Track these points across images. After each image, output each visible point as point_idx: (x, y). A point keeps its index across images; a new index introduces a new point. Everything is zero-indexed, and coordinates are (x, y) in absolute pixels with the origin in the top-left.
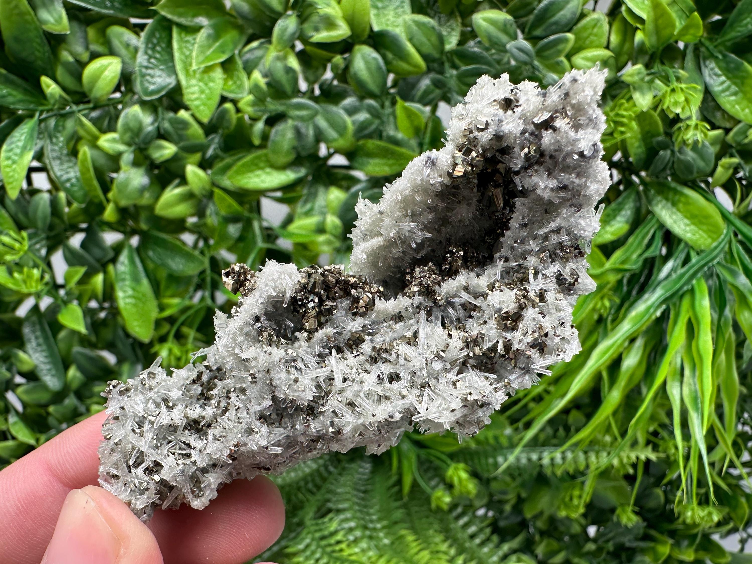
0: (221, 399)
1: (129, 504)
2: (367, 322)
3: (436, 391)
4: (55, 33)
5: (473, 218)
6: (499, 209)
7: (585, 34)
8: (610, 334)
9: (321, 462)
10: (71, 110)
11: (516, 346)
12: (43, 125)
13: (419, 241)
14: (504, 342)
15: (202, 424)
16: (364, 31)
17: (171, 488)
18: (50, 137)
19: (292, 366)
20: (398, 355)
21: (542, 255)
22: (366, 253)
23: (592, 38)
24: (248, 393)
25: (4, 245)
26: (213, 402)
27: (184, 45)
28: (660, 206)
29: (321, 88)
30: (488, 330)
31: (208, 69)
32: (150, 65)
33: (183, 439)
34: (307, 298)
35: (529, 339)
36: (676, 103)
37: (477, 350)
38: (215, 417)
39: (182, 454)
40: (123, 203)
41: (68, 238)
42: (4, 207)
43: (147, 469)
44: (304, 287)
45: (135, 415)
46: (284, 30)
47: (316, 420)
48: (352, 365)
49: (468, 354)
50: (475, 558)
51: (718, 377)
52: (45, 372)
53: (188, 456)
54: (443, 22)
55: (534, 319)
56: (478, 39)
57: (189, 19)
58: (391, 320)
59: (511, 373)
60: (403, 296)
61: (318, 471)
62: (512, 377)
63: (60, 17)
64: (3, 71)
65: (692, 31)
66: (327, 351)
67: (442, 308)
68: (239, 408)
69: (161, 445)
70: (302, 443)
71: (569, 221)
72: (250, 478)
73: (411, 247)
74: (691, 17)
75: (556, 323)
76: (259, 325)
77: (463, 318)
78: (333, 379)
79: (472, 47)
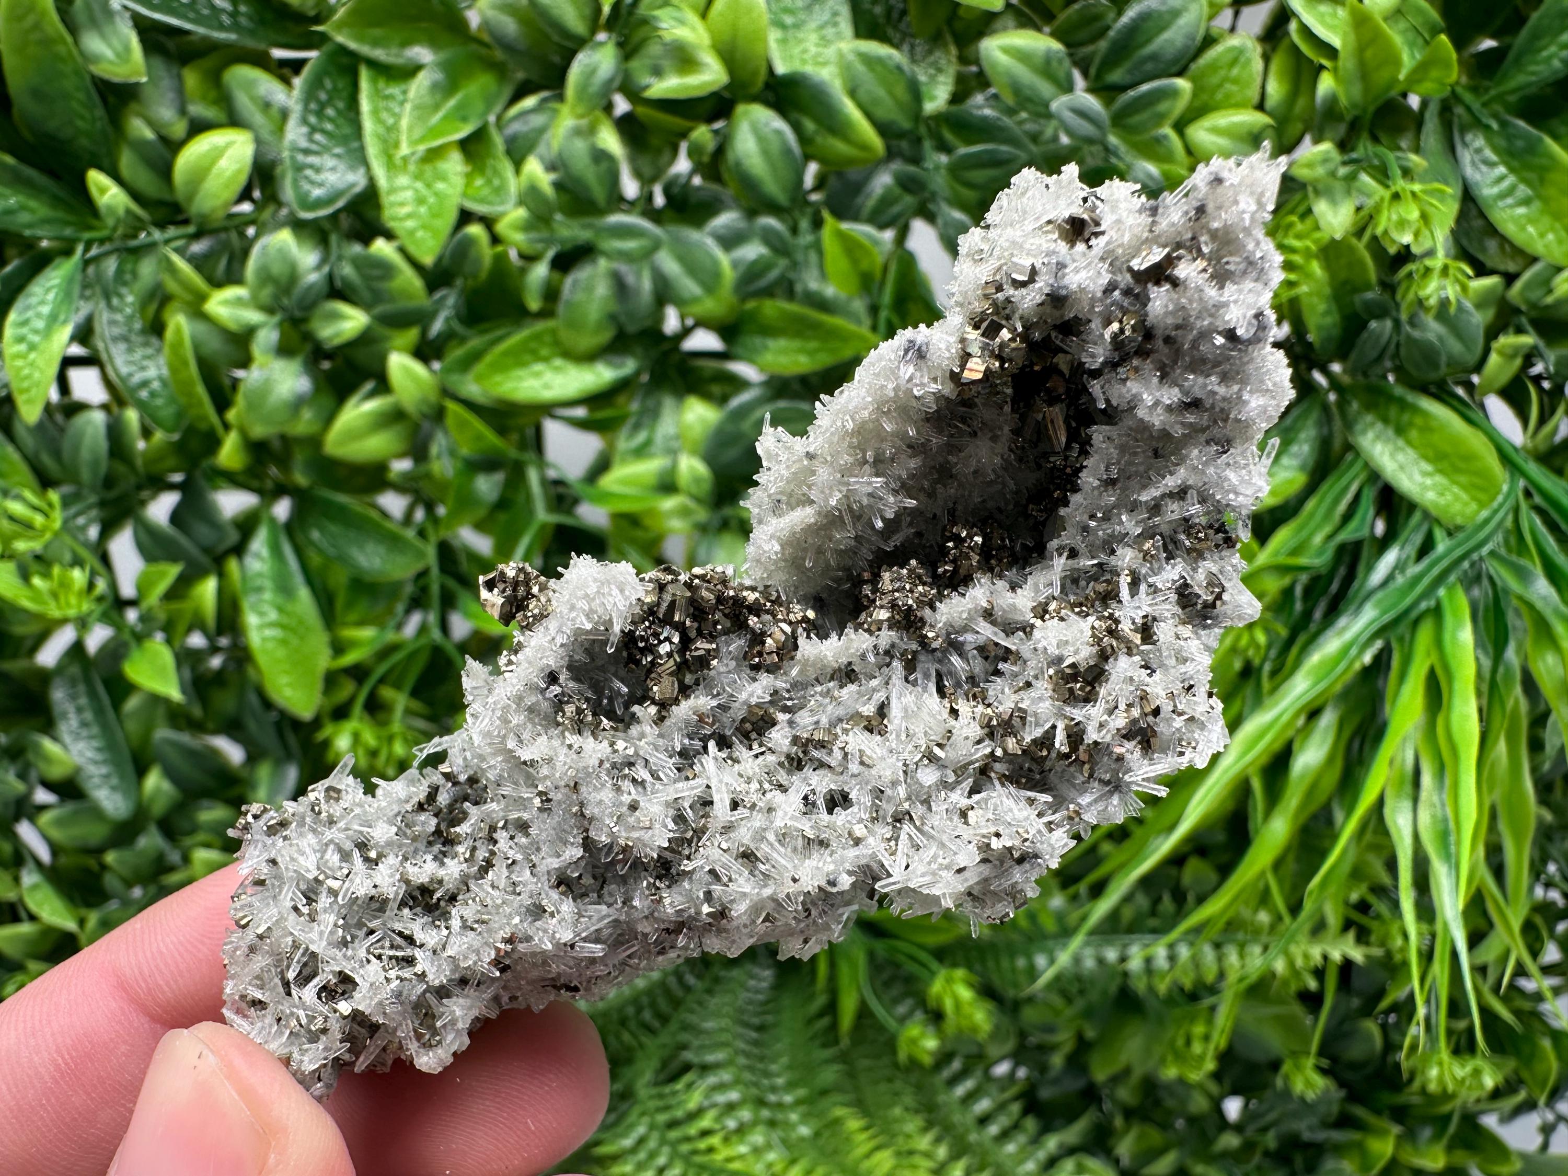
0: (478, 844)
1: (287, 1061)
2: (781, 684)
3: (926, 828)
4: (116, 80)
5: (1005, 469)
6: (1058, 449)
7: (1214, 80)
8: (1267, 702)
10: (149, 239)
11: (1092, 735)
12: (91, 270)
13: (890, 515)
14: (1067, 728)
15: (438, 895)
16: (755, 73)
17: (374, 1028)
18: (107, 296)
19: (625, 776)
20: (846, 754)
21: (1147, 545)
22: (779, 540)
23: (1228, 86)
24: (533, 831)
25: (12, 518)
26: (460, 849)
27: (382, 104)
28: (1370, 435)
29: (667, 192)
30: (1034, 701)
31: (434, 155)
32: (314, 147)
33: (398, 926)
34: (656, 635)
35: (1120, 721)
36: (1402, 224)
37: (1011, 743)
38: (465, 881)
39: (397, 958)
40: (259, 431)
41: (143, 503)
42: (11, 436)
43: (324, 988)
44: (650, 612)
45: (300, 877)
46: (591, 72)
47: (675, 888)
48: (751, 773)
49: (993, 752)
50: (989, 1166)
51: (1491, 789)
52: (96, 780)
53: (410, 961)
54: (918, 57)
55: (1131, 678)
56: (992, 90)
57: (394, 50)
58: (832, 678)
59: (1083, 791)
60: (856, 630)
62: (1085, 800)
63: (127, 49)
64: (9, 160)
65: (1435, 73)
66: (698, 744)
67: (938, 654)
68: (514, 862)
69: (354, 937)
70: (646, 935)
71: (1204, 473)
72: (538, 1006)
73: (873, 528)
74: (1434, 43)
75: (1177, 688)
76: (556, 690)
77: (982, 676)
78: (711, 803)
79: (980, 107)
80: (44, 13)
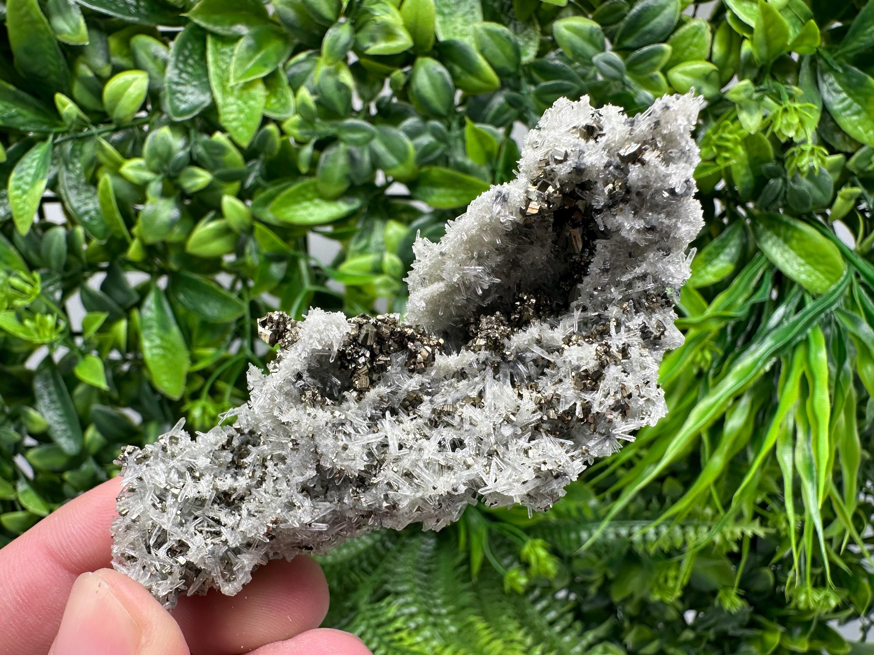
0: (256, 468)
2: (426, 380)
3: (505, 459)
4: (71, 43)
5: (548, 262)
6: (577, 252)
7: (684, 45)
8: (712, 391)
9: (377, 537)
10: (90, 132)
11: (596, 409)
12: (57, 149)
13: (486, 287)
14: (582, 405)
15: (233, 497)
16: (428, 41)
17: (198, 571)
18: (66, 164)
19: (340, 431)
20: (462, 419)
21: (625, 305)
22: (425, 300)
23: (692, 48)
24: (288, 461)
25: (13, 287)
26: (247, 471)
27: (220, 57)
28: (770, 243)
29: (378, 106)
30: (564, 390)
31: (248, 85)
32: (182, 81)
33: (211, 515)
34: (357, 353)
35: (611, 401)
36: (789, 126)
37: (552, 412)
38: (249, 489)
39: (211, 532)
40: (150, 239)
41: (86, 279)
42: (12, 241)
43: (170, 550)
44: (354, 340)
45: (156, 487)
46: (337, 39)
47: (367, 493)
48: (409, 429)
49: (541, 419)
50: (555, 648)
51: (836, 440)
52: (59, 433)
53: (218, 534)
54: (518, 31)
55: (617, 378)
56: (560, 50)
57: (226, 28)
58: (453, 377)
59: (590, 438)
60: (467, 350)
61: (373, 547)
62: (591, 444)
63: (78, 26)
64: (12, 88)
65: (807, 41)
66: (379, 413)
67: (512, 364)
68: (277, 478)
69: (186, 521)
70: (350, 519)
71: (656, 266)
73: (476, 293)
74: (807, 25)
75: (641, 383)
76: (301, 383)
77: (535, 376)
78: (387, 446)
79: (553, 60)
80: (32, 6)
